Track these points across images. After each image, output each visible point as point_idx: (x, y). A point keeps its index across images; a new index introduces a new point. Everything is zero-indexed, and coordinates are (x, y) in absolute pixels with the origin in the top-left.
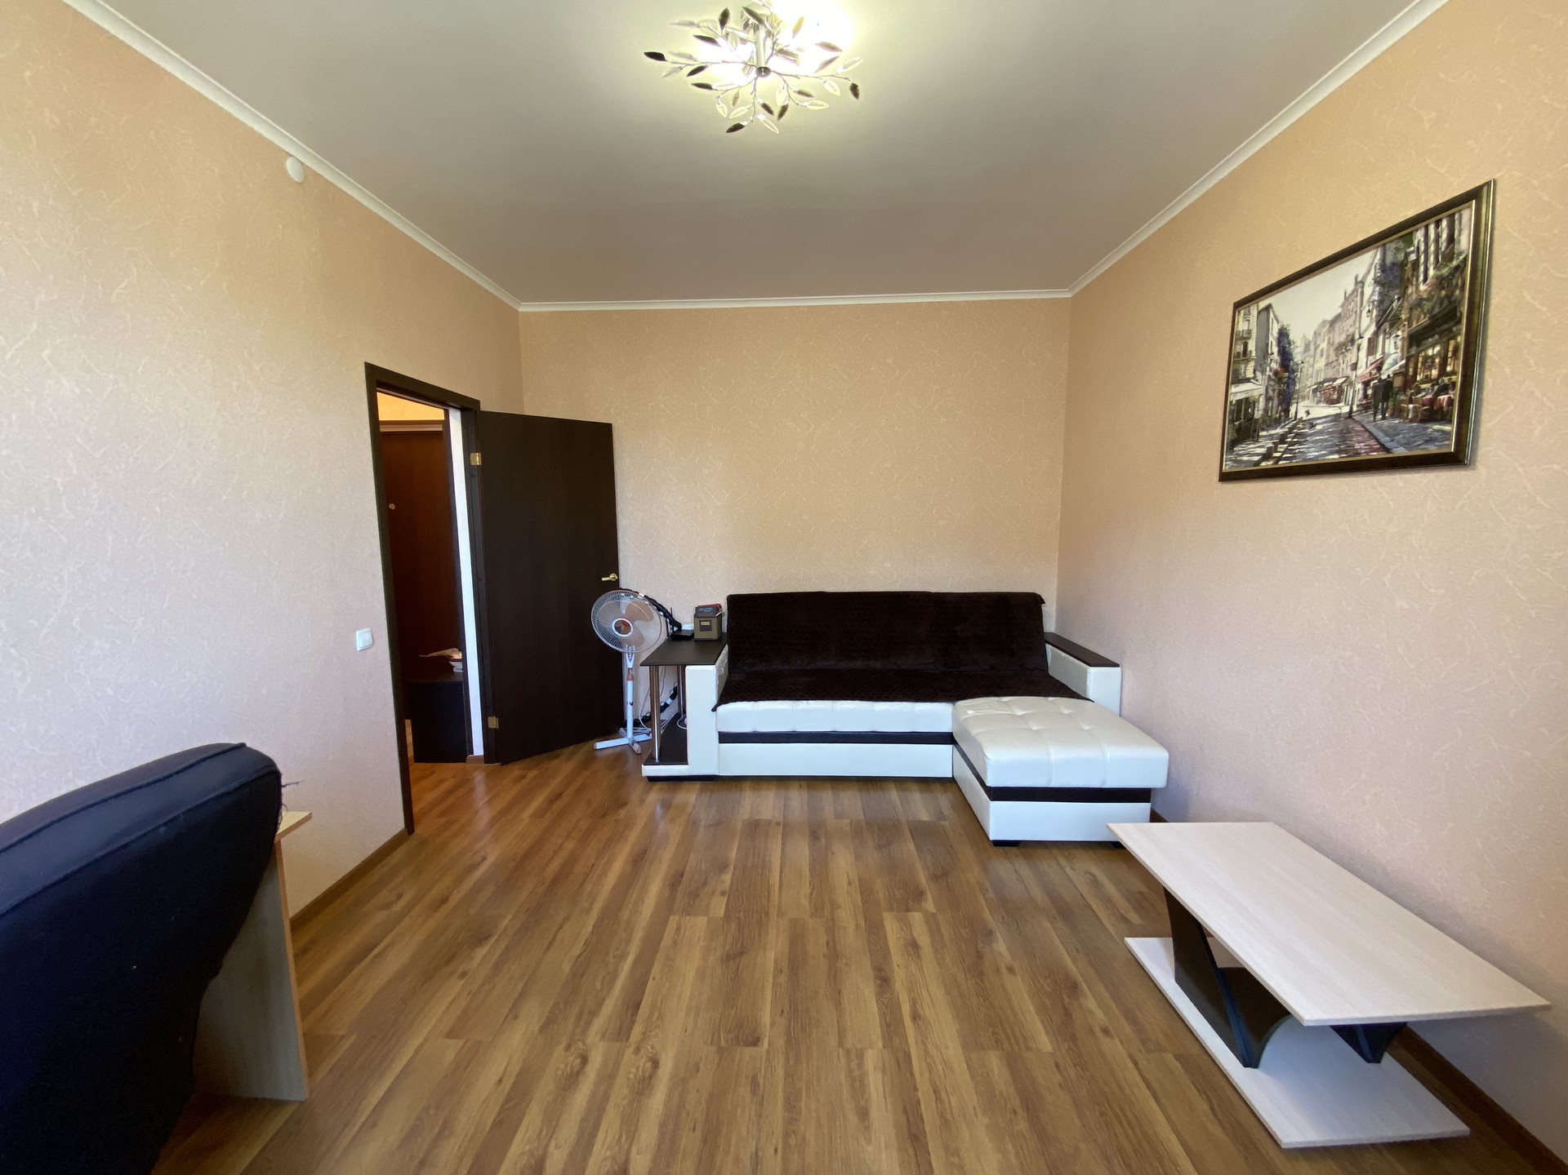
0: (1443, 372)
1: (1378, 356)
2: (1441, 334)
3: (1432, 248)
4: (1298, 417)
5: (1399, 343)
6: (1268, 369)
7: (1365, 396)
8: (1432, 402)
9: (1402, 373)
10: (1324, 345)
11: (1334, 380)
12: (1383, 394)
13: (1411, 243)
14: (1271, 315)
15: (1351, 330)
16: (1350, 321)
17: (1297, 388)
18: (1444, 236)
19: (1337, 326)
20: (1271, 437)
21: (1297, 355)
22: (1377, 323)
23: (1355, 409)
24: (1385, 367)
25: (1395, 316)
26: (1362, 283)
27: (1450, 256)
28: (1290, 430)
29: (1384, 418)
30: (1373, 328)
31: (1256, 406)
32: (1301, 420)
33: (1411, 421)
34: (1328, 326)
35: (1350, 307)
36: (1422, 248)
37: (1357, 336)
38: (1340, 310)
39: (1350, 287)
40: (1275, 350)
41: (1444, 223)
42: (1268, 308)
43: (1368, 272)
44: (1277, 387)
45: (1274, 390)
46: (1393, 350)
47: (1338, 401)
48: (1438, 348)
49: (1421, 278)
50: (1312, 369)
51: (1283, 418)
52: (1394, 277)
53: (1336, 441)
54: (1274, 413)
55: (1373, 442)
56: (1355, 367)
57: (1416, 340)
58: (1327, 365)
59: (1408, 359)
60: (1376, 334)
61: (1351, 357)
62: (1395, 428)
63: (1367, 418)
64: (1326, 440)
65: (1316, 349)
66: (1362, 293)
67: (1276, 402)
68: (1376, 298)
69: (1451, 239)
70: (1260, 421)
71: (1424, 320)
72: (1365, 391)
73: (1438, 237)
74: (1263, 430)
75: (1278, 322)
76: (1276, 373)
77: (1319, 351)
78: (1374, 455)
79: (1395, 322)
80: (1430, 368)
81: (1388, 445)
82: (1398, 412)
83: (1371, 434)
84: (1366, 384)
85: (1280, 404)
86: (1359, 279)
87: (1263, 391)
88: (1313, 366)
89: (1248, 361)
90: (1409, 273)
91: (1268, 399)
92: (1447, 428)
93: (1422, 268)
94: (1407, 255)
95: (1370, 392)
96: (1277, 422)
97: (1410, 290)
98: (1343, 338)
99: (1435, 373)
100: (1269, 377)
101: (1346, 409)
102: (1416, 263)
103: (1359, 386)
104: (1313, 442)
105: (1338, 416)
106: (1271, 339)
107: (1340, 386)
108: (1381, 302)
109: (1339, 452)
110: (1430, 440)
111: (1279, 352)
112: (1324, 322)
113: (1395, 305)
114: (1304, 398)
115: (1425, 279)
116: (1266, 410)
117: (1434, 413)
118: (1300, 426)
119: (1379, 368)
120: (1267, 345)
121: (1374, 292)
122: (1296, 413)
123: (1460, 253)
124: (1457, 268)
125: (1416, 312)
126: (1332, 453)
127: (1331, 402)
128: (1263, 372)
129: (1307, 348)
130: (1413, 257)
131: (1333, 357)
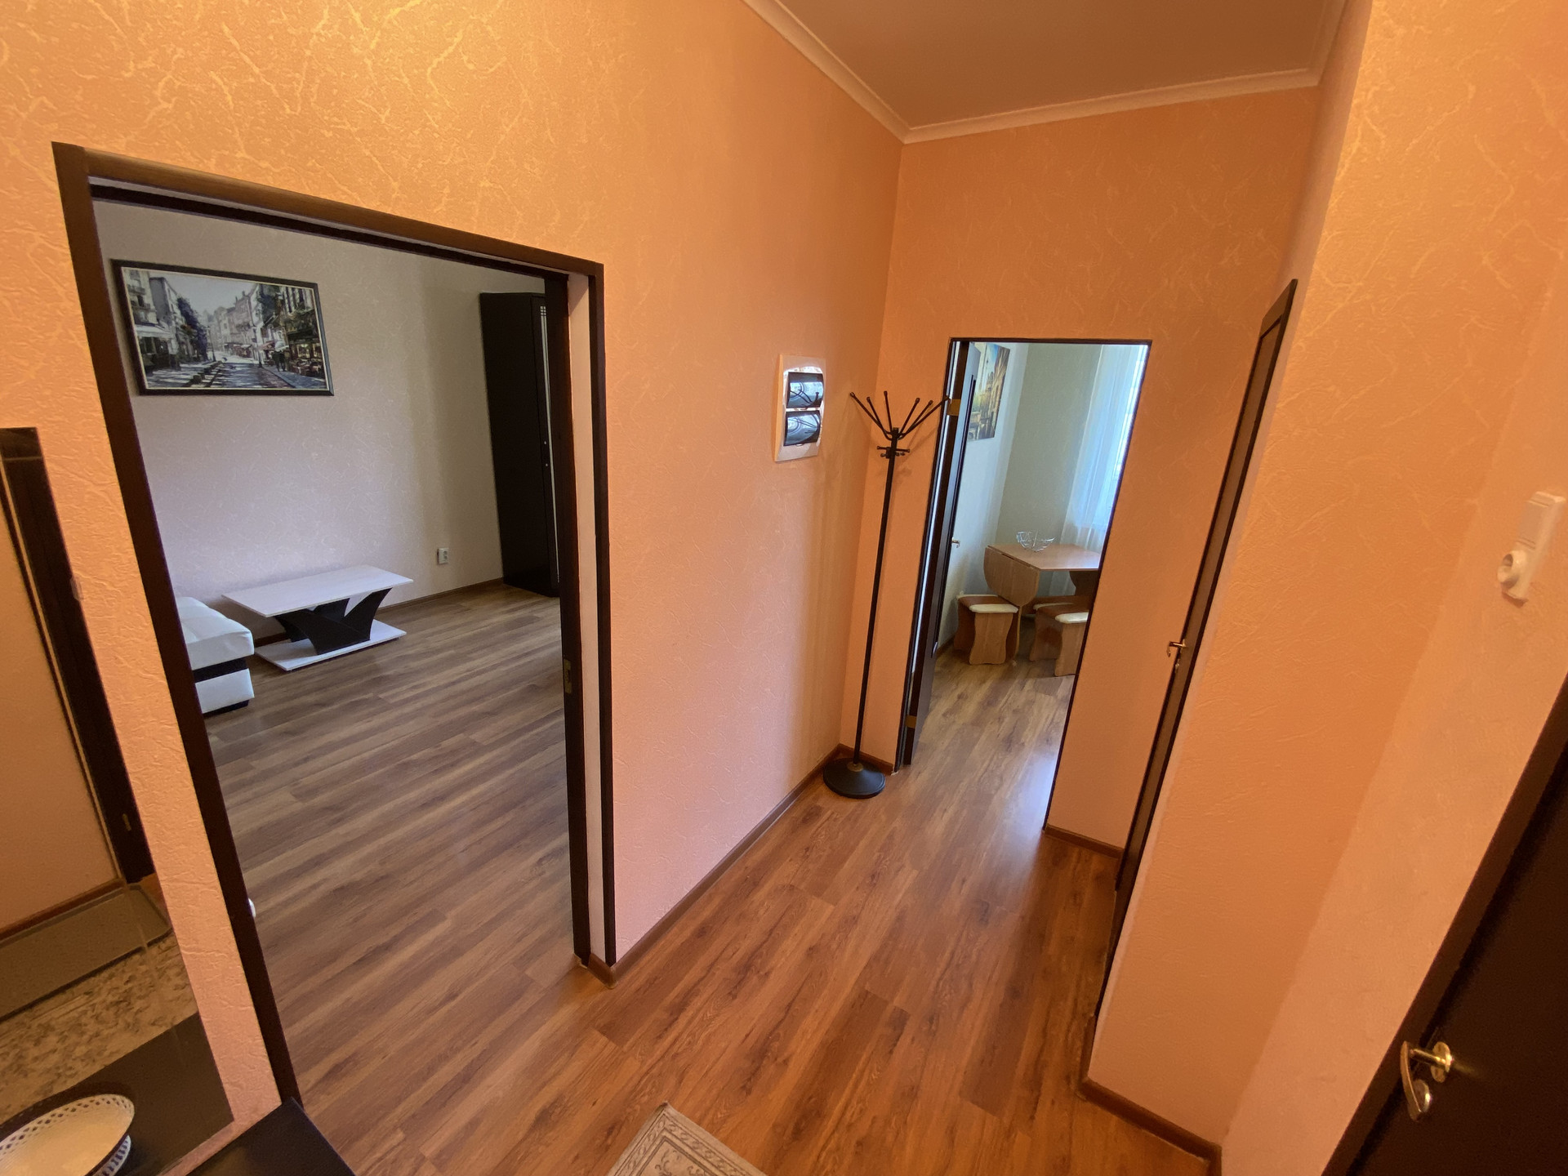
0: (312, 356)
1: (270, 339)
2: (306, 339)
3: (291, 298)
4: (217, 360)
5: (283, 337)
6: (173, 322)
7: (268, 358)
8: (310, 368)
9: (289, 350)
10: (226, 322)
11: (241, 344)
12: (278, 359)
13: (279, 291)
14: (167, 287)
15: (246, 320)
16: (244, 314)
17: (209, 341)
18: (298, 296)
19: (235, 314)
20: (195, 369)
21: (202, 321)
22: (265, 322)
23: (263, 363)
24: (276, 346)
25: (275, 322)
26: (249, 297)
27: (302, 305)
28: (213, 367)
29: (284, 371)
30: (262, 324)
31: (169, 345)
32: (220, 362)
33: (301, 374)
34: (225, 312)
35: (243, 307)
36: (286, 296)
37: (251, 325)
38: (234, 306)
39: (240, 296)
40: (178, 312)
41: (297, 291)
42: (161, 280)
43: (252, 293)
44: (187, 336)
45: (185, 339)
46: (279, 339)
47: (248, 356)
48: (306, 345)
49: (288, 310)
50: (219, 333)
51: (202, 359)
52: (271, 304)
53: (256, 379)
54: (191, 353)
55: (282, 382)
56: (255, 340)
57: (291, 337)
58: (231, 334)
59: (290, 346)
60: (266, 326)
61: (250, 334)
62: (294, 376)
63: (274, 369)
64: (248, 377)
65: (219, 322)
66: (250, 303)
67: (190, 347)
68: (260, 307)
69: (301, 299)
70: (178, 357)
71: (294, 330)
72: (267, 356)
73: (294, 295)
74: (183, 363)
75: (176, 294)
76: (183, 327)
77: (222, 324)
78: (285, 388)
79: (276, 326)
80: (305, 352)
81: (293, 384)
82: (291, 369)
83: (279, 378)
84: (267, 352)
85: (194, 349)
86: (247, 293)
87: (173, 336)
88: (220, 331)
89: (147, 310)
90: (279, 304)
91: (180, 344)
92: (322, 380)
93: (287, 306)
94: (277, 296)
95: (270, 356)
96: (197, 360)
97: (282, 313)
98: (240, 322)
99: (308, 356)
100: (177, 329)
101: (257, 362)
102: (283, 302)
103: (262, 352)
104: (237, 377)
105: (251, 366)
106: (170, 303)
107: (247, 349)
108: (264, 312)
109: (260, 384)
110: (314, 385)
111: (182, 314)
112: (222, 309)
113: (274, 316)
114: (218, 349)
115: (290, 311)
116: (180, 349)
117: (311, 373)
118: (221, 365)
119: (273, 345)
120: (167, 306)
121: (257, 306)
122: (214, 357)
123: (308, 308)
124: (308, 313)
125: (289, 325)
126: (256, 384)
127: (244, 356)
128: (169, 323)
129: (210, 319)
130: (281, 298)
131: (235, 331)
